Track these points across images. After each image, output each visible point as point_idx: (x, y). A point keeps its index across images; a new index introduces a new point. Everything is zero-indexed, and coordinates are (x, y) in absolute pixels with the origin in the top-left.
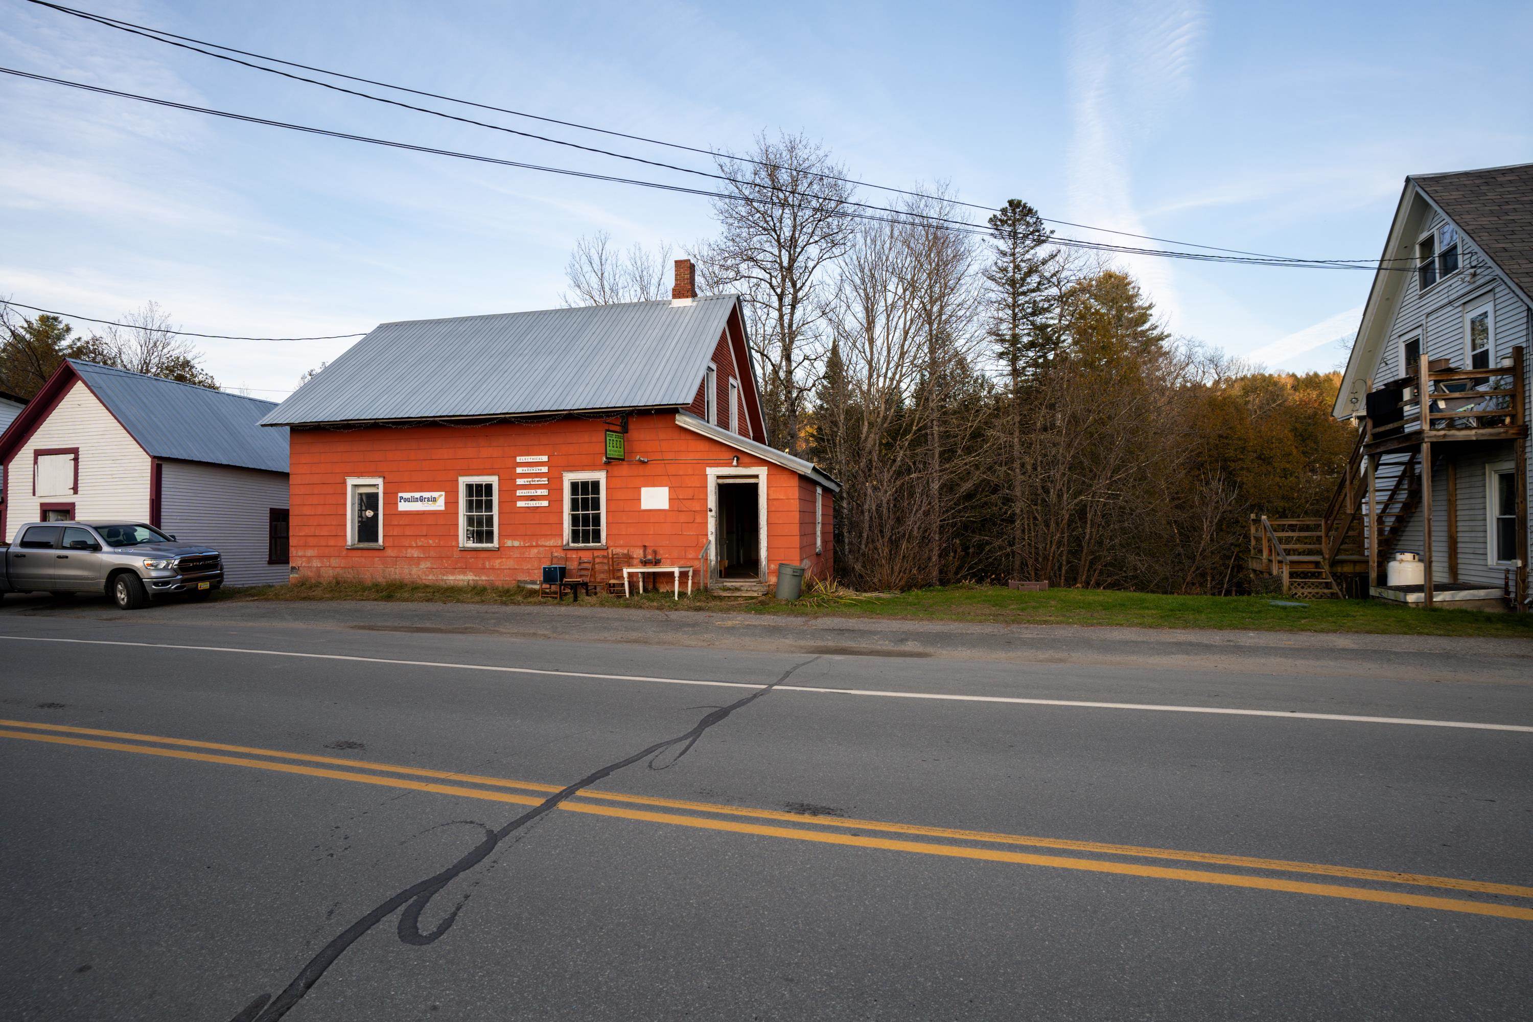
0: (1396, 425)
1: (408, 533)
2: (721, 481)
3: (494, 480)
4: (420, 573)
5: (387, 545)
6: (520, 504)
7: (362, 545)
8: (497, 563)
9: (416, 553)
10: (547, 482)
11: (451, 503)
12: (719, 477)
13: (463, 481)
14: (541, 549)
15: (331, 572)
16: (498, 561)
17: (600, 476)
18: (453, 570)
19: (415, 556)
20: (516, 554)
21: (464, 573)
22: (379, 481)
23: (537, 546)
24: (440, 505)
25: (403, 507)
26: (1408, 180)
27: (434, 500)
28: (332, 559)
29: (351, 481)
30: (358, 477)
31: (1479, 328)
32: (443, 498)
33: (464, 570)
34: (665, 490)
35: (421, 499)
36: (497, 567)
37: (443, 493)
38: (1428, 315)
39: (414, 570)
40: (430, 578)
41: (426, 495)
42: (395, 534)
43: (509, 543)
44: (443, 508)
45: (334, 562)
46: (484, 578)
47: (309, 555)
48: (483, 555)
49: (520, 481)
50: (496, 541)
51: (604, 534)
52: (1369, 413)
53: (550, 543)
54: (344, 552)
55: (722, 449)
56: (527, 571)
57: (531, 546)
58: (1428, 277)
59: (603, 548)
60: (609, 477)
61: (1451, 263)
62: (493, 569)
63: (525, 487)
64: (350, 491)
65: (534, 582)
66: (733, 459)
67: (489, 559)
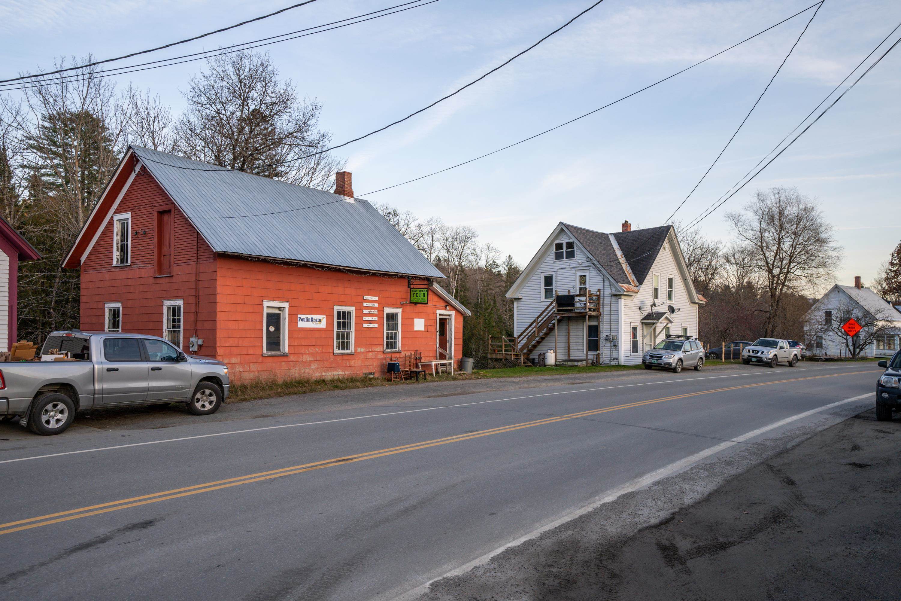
0: (572, 308)
1: (303, 344)
2: (441, 317)
3: (352, 309)
4: (311, 372)
5: (290, 353)
6: (365, 325)
7: (270, 353)
8: (353, 363)
9: (308, 358)
10: (377, 313)
11: (329, 323)
12: (440, 315)
13: (337, 308)
14: (374, 353)
15: (252, 375)
16: (353, 361)
17: (398, 311)
18: (331, 368)
19: (308, 360)
20: (362, 356)
21: (336, 370)
22: (286, 305)
23: (372, 351)
24: (323, 325)
25: (301, 324)
26: (560, 223)
27: (320, 321)
28: (251, 365)
29: (267, 303)
30: (273, 300)
31: (583, 278)
32: (325, 320)
33: (336, 368)
34: (423, 320)
35: (312, 320)
36: (353, 365)
37: (325, 316)
38: (559, 269)
39: (307, 370)
40: (317, 375)
41: (315, 317)
42: (296, 344)
43: (359, 350)
44: (324, 327)
45: (253, 367)
46: (347, 373)
47: (233, 362)
48: (346, 358)
49: (365, 311)
50: (352, 348)
51: (399, 344)
52: (557, 302)
53: (377, 349)
54: (261, 359)
55: (442, 301)
56: (367, 367)
57: (369, 352)
58: (559, 256)
59: (399, 352)
60: (403, 312)
61: (571, 255)
62: (351, 366)
63: (367, 315)
64: (266, 311)
65: (371, 374)
66: (446, 307)
67: (349, 360)
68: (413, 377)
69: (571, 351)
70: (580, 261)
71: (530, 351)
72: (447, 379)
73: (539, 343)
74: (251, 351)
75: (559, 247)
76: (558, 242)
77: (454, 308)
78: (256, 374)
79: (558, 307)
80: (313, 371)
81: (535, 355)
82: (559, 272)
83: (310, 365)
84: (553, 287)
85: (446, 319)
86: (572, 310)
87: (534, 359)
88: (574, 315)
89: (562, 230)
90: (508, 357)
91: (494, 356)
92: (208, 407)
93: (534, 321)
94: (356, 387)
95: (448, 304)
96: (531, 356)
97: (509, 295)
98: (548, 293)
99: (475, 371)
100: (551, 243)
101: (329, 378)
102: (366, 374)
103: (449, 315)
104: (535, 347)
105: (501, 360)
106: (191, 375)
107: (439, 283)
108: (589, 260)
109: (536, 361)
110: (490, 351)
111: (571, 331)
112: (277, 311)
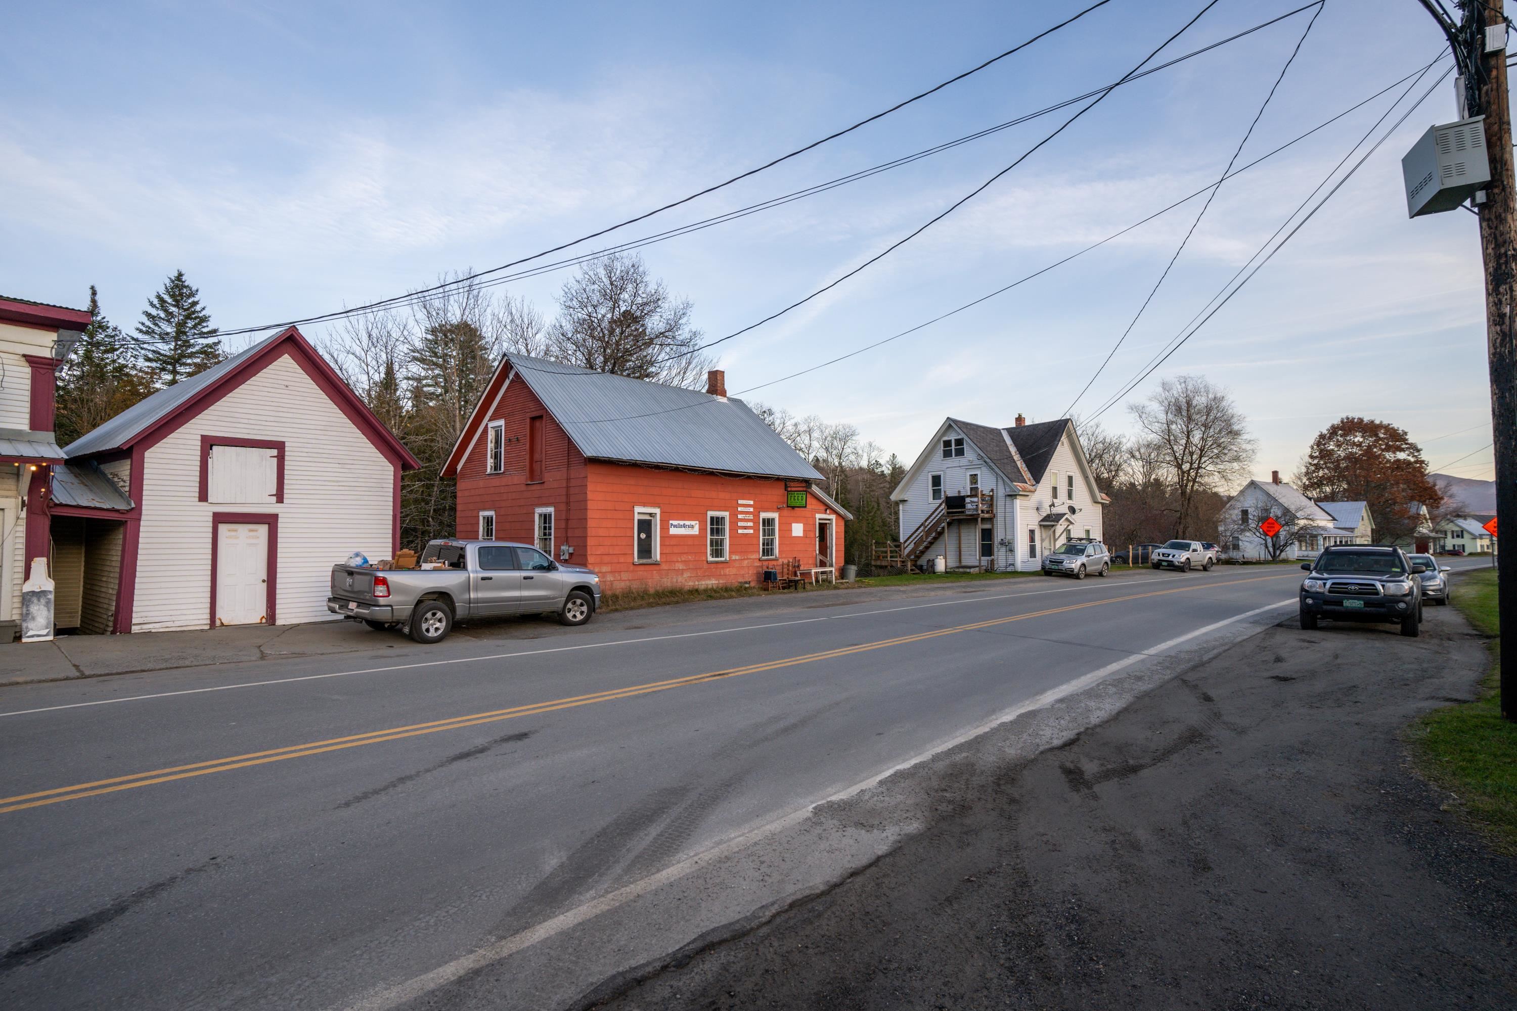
0: (963, 510)
1: (676, 551)
2: (821, 522)
3: (726, 514)
4: (683, 581)
5: (662, 561)
6: (740, 531)
7: (642, 561)
8: (727, 571)
9: (681, 566)
10: (752, 518)
11: (702, 529)
12: (820, 519)
13: (710, 514)
14: (749, 561)
15: (623, 585)
16: (728, 570)
17: (775, 515)
18: (704, 577)
19: (681, 568)
20: (737, 564)
21: (710, 579)
22: (657, 511)
23: (747, 559)
24: (696, 531)
25: (673, 531)
26: (948, 418)
28: (622, 574)
29: (638, 509)
30: (644, 506)
31: (974, 478)
32: (697, 526)
33: (709, 577)
34: (801, 525)
35: (684, 526)
36: (728, 574)
37: (697, 522)
38: (948, 468)
39: (680, 579)
40: (690, 584)
41: (687, 523)
42: (667, 552)
43: (734, 557)
44: (697, 533)
45: (625, 576)
46: (721, 582)
47: (604, 571)
48: (720, 566)
49: (740, 516)
50: (727, 556)
51: (776, 551)
52: (946, 504)
53: (754, 556)
54: (632, 567)
55: (821, 504)
56: (743, 576)
57: (744, 559)
58: (947, 454)
59: (776, 560)
60: (780, 516)
61: (960, 453)
62: (725, 575)
63: (742, 520)
64: (637, 517)
65: (746, 583)
66: (826, 510)
67: (723, 568)
68: (791, 586)
69: (963, 557)
70: (971, 459)
71: (918, 557)
72: (828, 588)
73: (927, 548)
74: (622, 560)
75: (947, 444)
76: (946, 438)
77: (834, 512)
78: (628, 583)
79: (948, 509)
80: (686, 580)
81: (923, 561)
82: (948, 471)
83: (682, 574)
84: (942, 487)
85: (826, 524)
86: (962, 512)
87: (922, 566)
88: (965, 517)
89: (950, 426)
90: (894, 564)
91: (878, 563)
92: (580, 617)
93: (922, 525)
94: (731, 597)
95: (828, 507)
96: (919, 563)
97: (894, 497)
98: (936, 494)
99: (858, 579)
100: (939, 440)
101: (703, 587)
102: (741, 583)
103: (829, 520)
104: (923, 552)
105: (886, 567)
106: (563, 584)
107: (817, 485)
108: (980, 458)
109: (925, 567)
110: (874, 558)
111: (962, 535)
112: (648, 517)
